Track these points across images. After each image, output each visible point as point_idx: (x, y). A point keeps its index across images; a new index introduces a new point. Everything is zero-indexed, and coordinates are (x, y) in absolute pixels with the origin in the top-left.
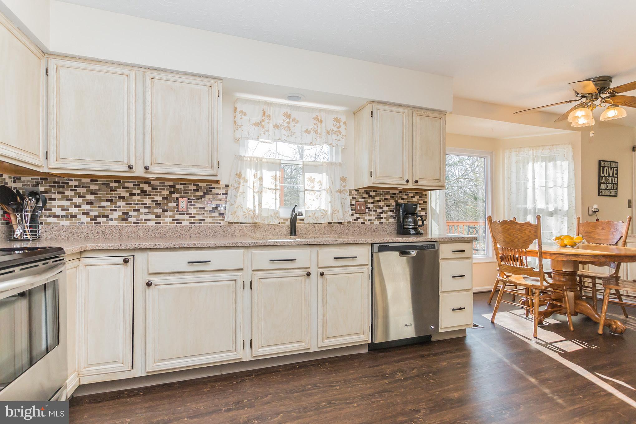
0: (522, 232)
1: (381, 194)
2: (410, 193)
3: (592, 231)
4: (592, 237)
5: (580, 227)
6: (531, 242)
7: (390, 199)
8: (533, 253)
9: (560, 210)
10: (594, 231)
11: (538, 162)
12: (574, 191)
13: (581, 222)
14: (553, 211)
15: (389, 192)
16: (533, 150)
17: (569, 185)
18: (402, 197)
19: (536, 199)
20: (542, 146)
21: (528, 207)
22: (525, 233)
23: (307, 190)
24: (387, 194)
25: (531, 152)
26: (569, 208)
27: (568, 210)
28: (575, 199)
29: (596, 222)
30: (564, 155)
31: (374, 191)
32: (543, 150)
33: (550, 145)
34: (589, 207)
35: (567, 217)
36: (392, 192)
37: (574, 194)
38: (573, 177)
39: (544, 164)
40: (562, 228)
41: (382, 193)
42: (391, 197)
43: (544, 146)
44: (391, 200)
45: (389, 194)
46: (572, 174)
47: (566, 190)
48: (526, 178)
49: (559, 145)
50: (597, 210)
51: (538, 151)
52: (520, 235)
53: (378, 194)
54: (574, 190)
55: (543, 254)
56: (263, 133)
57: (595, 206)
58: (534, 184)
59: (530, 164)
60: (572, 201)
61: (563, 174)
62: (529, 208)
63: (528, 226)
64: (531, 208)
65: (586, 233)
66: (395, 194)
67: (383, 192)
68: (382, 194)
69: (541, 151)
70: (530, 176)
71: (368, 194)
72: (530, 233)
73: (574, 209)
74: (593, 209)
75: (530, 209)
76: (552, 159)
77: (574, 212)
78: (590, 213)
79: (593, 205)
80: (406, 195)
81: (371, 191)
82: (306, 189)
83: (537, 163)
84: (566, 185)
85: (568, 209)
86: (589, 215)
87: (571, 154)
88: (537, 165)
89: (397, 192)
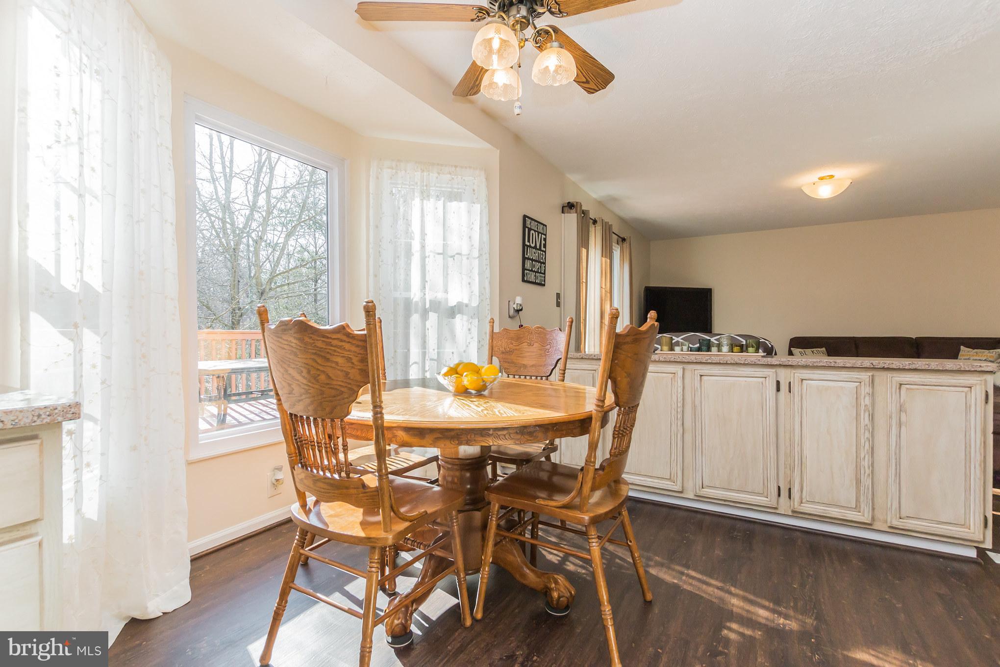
0: (328, 360)
3: (515, 348)
4: (513, 363)
5: (494, 341)
6: (353, 396)
8: (360, 431)
9: (467, 306)
10: (516, 349)
11: (431, 200)
12: (488, 269)
13: (496, 330)
14: (455, 306)
16: (423, 171)
17: (480, 255)
19: (427, 279)
20: (438, 164)
21: (412, 297)
22: (337, 363)
25: (418, 174)
26: (481, 301)
27: (478, 306)
28: (490, 283)
29: (519, 329)
30: (474, 190)
32: (439, 173)
33: (452, 166)
34: (509, 301)
35: (477, 319)
37: (487, 273)
38: (486, 238)
39: (440, 203)
40: (469, 343)
43: (442, 165)
46: (485, 229)
47: (477, 262)
48: (408, 234)
49: (466, 168)
50: (521, 308)
51: (431, 174)
52: (323, 372)
54: (489, 266)
55: (386, 432)
57: (519, 300)
58: (423, 247)
59: (417, 202)
60: (484, 288)
61: (471, 229)
62: (414, 300)
63: (342, 341)
64: (417, 300)
65: (503, 353)
69: (437, 175)
70: (416, 228)
72: (350, 364)
73: (488, 305)
74: (515, 306)
75: (417, 303)
76: (454, 196)
77: (488, 310)
78: (512, 312)
79: (515, 298)
83: (429, 200)
84: (476, 253)
85: (479, 303)
86: (510, 317)
87: (483, 192)
88: (430, 205)
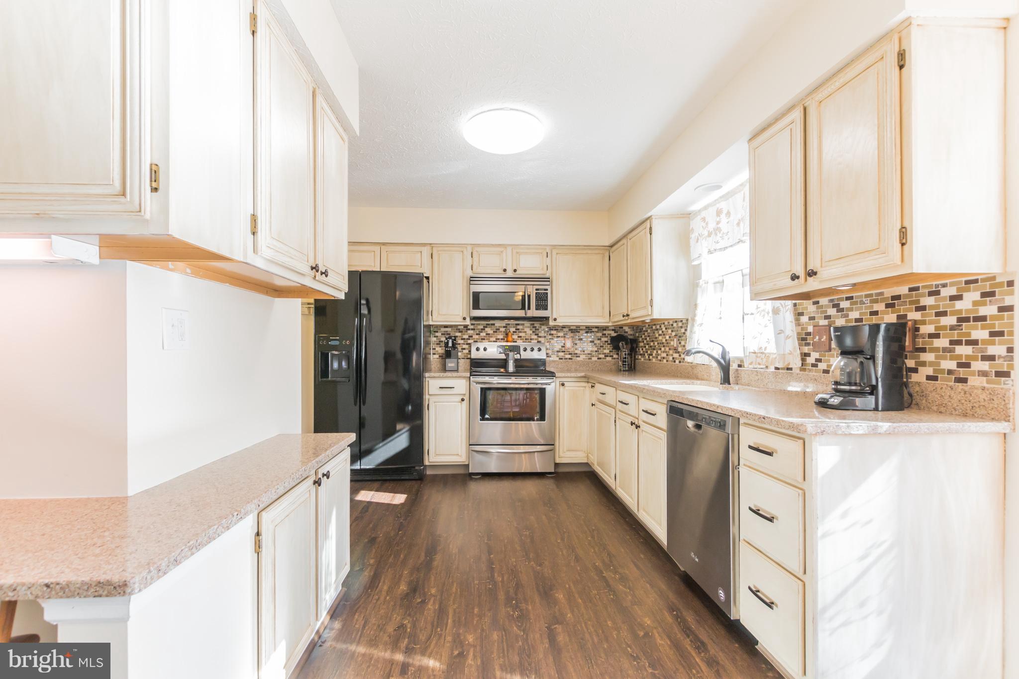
1: (862, 303)
2: (944, 286)
7: (884, 313)
15: (882, 294)
18: (918, 301)
23: (747, 314)
24: (876, 301)
31: (848, 299)
36: (889, 292)
41: (864, 300)
42: (888, 306)
44: (888, 314)
45: (882, 300)
53: (856, 303)
56: (720, 239)
66: (897, 297)
67: (867, 296)
68: (864, 303)
71: (836, 306)
80: (931, 294)
81: (841, 299)
82: (745, 313)
89: (903, 290)
